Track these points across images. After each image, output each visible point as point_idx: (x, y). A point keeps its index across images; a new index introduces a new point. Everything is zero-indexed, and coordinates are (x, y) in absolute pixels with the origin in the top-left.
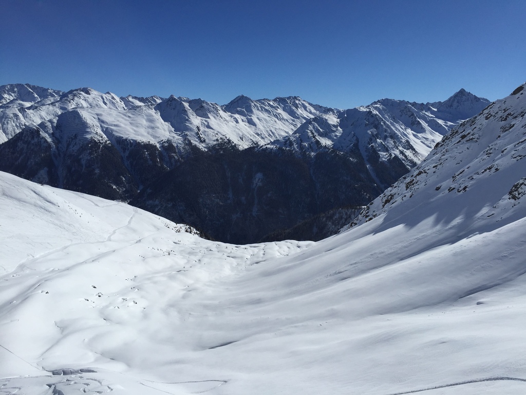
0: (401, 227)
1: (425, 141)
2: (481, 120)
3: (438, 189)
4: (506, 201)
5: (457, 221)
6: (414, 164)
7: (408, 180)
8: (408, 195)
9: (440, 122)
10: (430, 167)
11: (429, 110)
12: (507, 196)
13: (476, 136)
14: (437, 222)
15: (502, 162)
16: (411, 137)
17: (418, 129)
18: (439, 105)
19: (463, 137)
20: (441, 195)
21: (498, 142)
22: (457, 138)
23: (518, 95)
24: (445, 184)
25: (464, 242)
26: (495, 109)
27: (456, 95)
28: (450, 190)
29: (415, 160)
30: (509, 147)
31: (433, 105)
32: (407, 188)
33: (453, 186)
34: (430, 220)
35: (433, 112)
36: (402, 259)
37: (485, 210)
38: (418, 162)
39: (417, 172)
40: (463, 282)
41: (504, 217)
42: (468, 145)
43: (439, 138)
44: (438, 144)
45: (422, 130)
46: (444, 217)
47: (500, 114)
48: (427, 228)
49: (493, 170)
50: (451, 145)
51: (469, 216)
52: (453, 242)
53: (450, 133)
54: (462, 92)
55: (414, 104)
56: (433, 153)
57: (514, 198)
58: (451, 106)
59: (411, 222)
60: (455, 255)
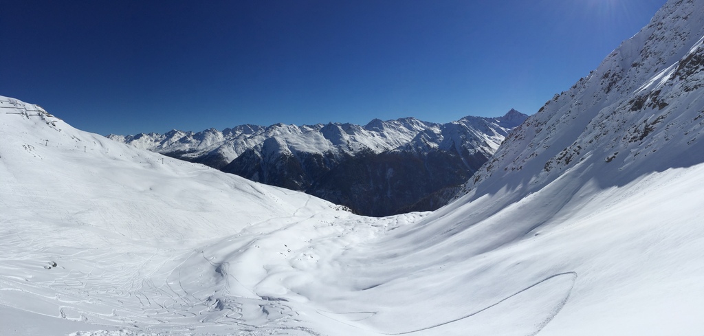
0: (486, 196)
1: (495, 141)
2: (524, 126)
3: (506, 169)
4: (543, 173)
5: (519, 187)
6: (490, 155)
7: (488, 165)
8: (489, 175)
9: (502, 128)
10: (499, 157)
11: (495, 122)
12: (544, 170)
13: (523, 136)
14: (508, 189)
15: (539, 151)
16: (487, 139)
17: (490, 134)
18: (500, 118)
19: (516, 137)
20: (508, 173)
21: (535, 139)
22: (513, 138)
23: (542, 112)
24: (510, 166)
25: (524, 200)
26: (531, 120)
27: (509, 113)
28: (513, 169)
29: (491, 152)
30: (541, 142)
31: (497, 119)
32: (488, 170)
33: (514, 167)
34: (504, 189)
35: (497, 123)
36: (490, 216)
37: (533, 179)
38: (493, 154)
39: (492, 160)
40: (526, 224)
41: (544, 181)
42: (519, 142)
43: (503, 138)
44: (503, 142)
45: (493, 134)
46: (511, 186)
47: (534, 123)
48: (502, 193)
49: (535, 155)
50: (510, 142)
51: (525, 183)
52: (518, 201)
53: (509, 135)
54: (513, 110)
55: (486, 119)
56: (501, 148)
57: (547, 170)
58: (507, 119)
59: (493, 192)
60: (520, 208)
